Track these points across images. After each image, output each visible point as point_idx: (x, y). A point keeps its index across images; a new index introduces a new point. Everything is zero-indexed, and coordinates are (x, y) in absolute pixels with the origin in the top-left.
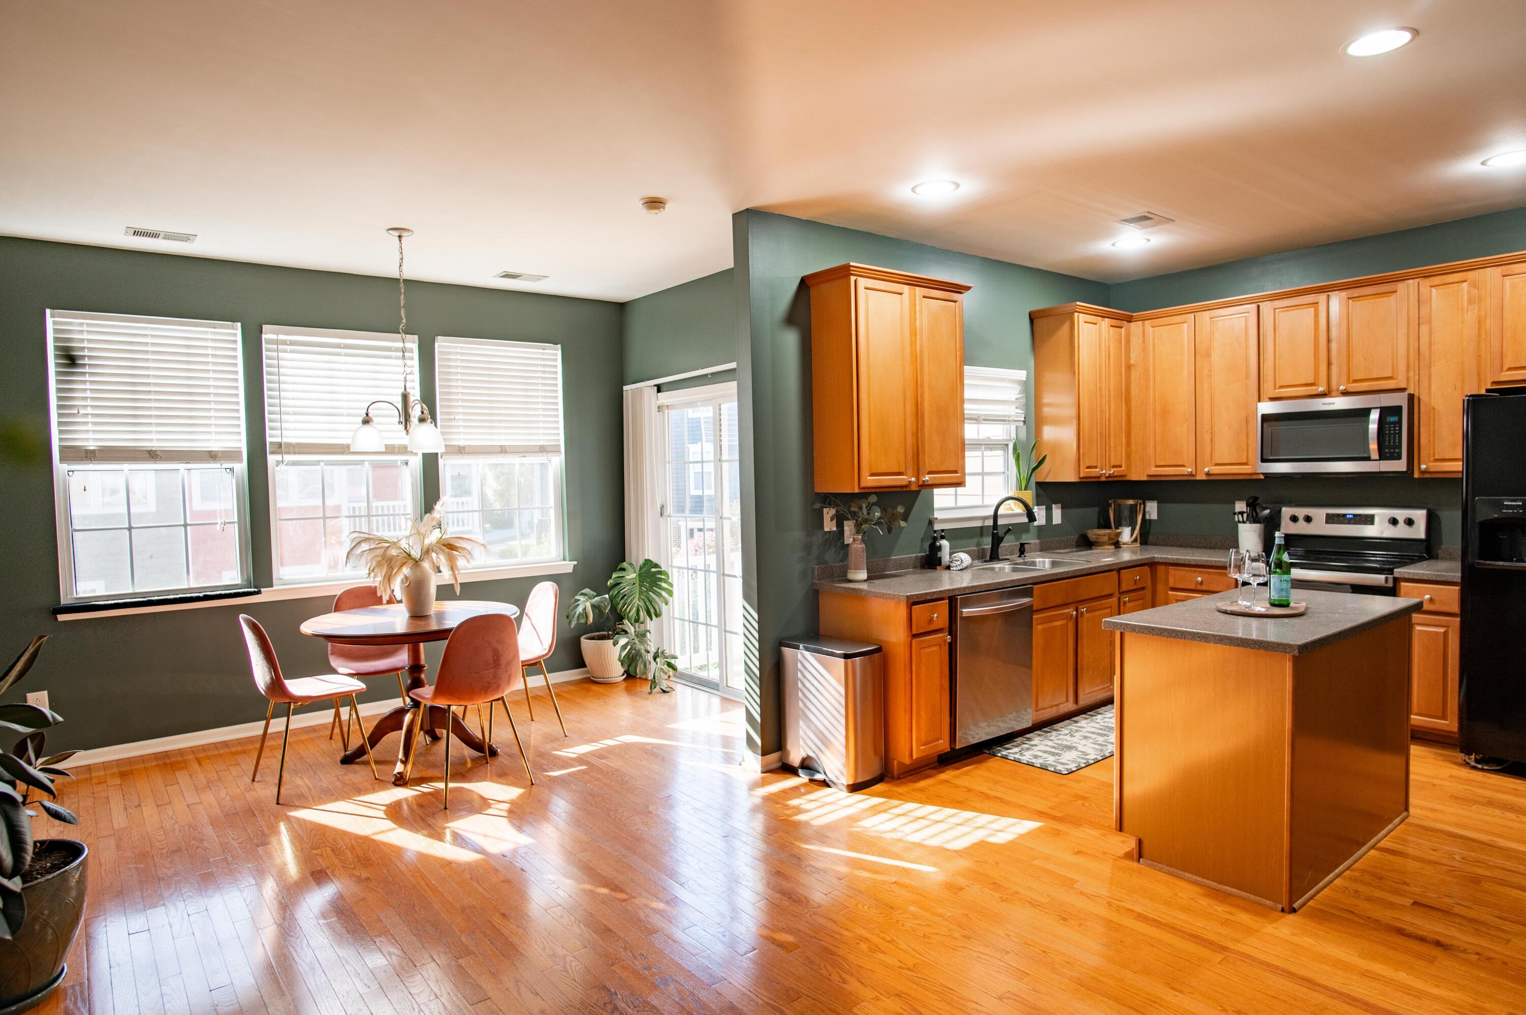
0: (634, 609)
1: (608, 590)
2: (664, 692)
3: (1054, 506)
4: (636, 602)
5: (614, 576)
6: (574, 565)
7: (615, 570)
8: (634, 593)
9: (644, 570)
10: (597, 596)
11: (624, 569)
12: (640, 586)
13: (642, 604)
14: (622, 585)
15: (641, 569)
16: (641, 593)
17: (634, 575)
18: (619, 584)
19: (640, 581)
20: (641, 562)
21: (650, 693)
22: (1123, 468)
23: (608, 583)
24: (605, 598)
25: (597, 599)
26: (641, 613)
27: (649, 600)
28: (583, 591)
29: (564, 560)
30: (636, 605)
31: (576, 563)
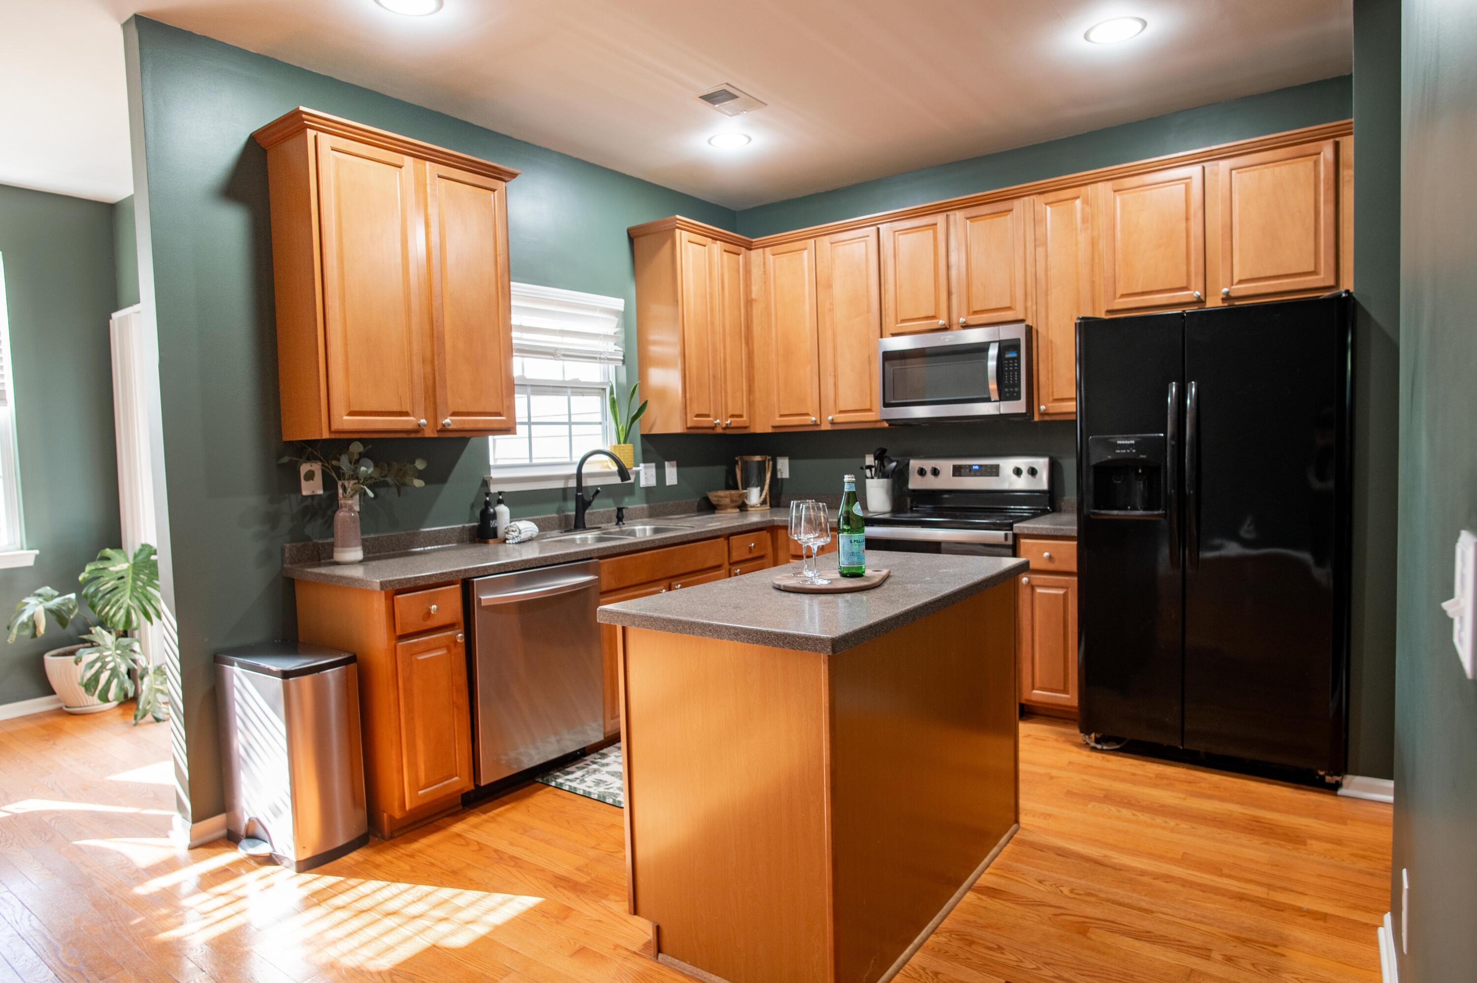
0: (122, 612)
1: (77, 587)
2: (158, 720)
3: (666, 463)
4: (126, 600)
5: (88, 568)
6: (37, 556)
7: (92, 559)
8: (123, 590)
9: (140, 557)
10: (59, 596)
11: (108, 559)
12: (134, 580)
13: (135, 604)
14: (102, 579)
15: (136, 556)
16: (134, 589)
17: (125, 566)
18: (98, 578)
19: (134, 573)
20: (138, 547)
21: (136, 725)
22: (744, 419)
23: (80, 578)
24: (69, 599)
25: (58, 600)
26: (134, 616)
27: (146, 597)
28: (39, 591)
29: (22, 549)
30: (125, 606)
31: (37, 552)
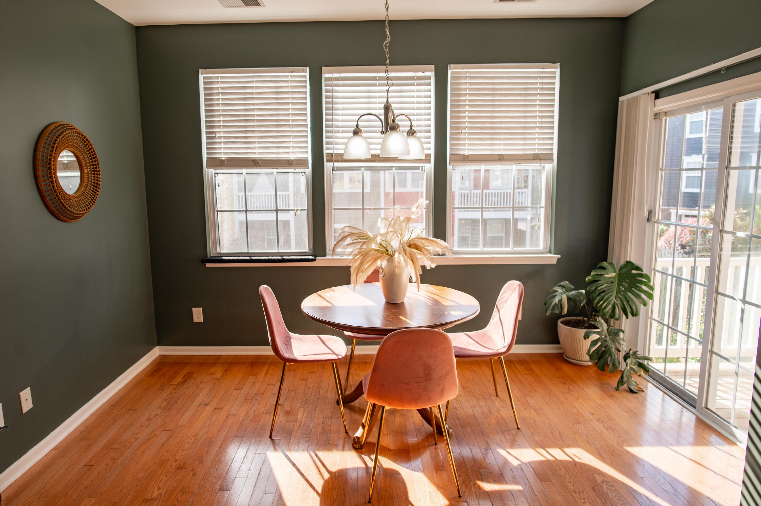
0: (610, 306)
1: (585, 285)
2: (632, 391)
4: (613, 299)
5: (592, 273)
6: (558, 259)
7: (595, 268)
8: (612, 291)
9: (624, 270)
10: (574, 289)
11: (604, 268)
12: (619, 285)
13: (618, 302)
14: (599, 282)
15: (621, 269)
16: (618, 291)
17: (613, 275)
18: (597, 281)
19: (619, 280)
20: (622, 262)
21: (617, 389)
23: (587, 279)
24: (581, 293)
25: (573, 292)
26: (617, 311)
27: (626, 299)
28: (562, 283)
29: (550, 252)
30: (612, 302)
31: (559, 256)
